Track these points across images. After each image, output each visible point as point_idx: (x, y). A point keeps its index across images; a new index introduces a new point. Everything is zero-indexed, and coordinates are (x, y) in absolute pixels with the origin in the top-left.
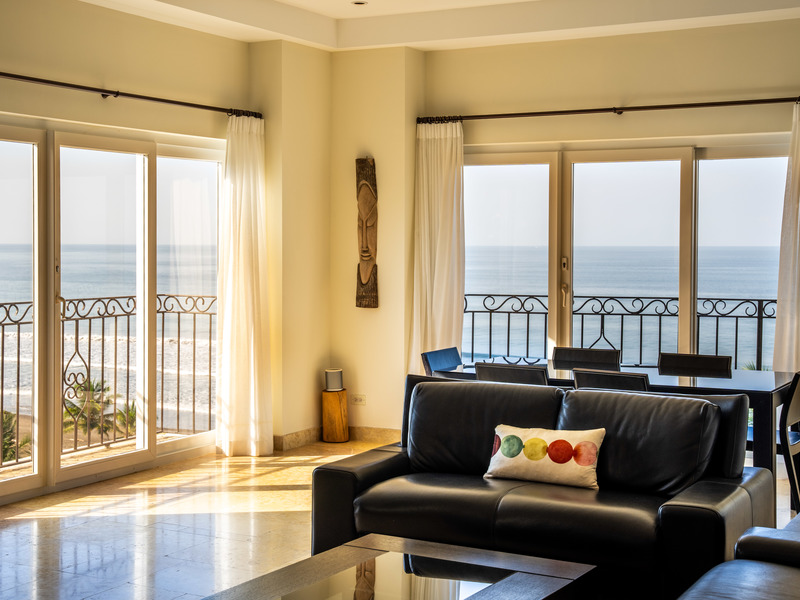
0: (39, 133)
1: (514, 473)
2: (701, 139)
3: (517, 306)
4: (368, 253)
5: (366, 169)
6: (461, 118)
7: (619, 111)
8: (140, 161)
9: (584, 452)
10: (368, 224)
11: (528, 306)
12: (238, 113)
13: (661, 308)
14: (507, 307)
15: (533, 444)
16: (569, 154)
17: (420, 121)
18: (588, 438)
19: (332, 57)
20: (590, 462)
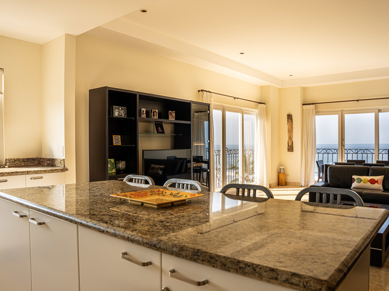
0: (222, 108)
1: (360, 187)
2: (380, 107)
3: (325, 152)
4: (290, 138)
5: (290, 117)
6: (315, 104)
7: (358, 101)
8: (240, 115)
9: (379, 181)
10: (290, 131)
11: (328, 152)
12: (261, 103)
13: (362, 152)
14: (323, 152)
15: (365, 180)
16: (344, 112)
17: (303, 105)
18: (380, 178)
19: (280, 89)
20: (381, 184)
